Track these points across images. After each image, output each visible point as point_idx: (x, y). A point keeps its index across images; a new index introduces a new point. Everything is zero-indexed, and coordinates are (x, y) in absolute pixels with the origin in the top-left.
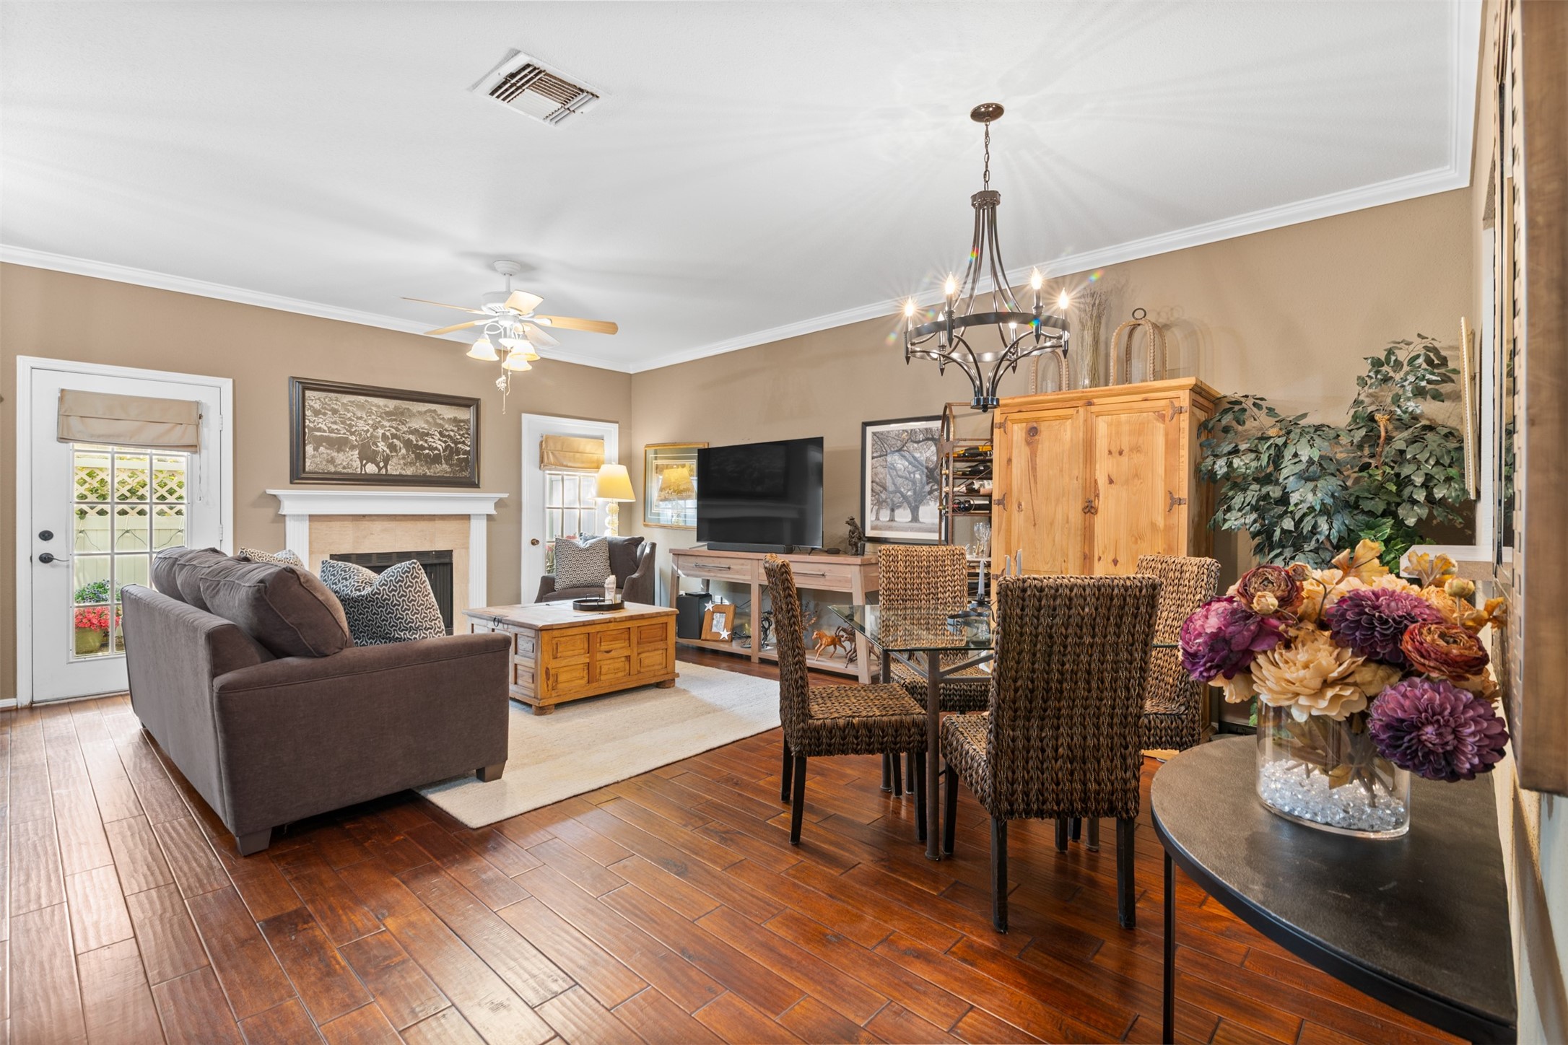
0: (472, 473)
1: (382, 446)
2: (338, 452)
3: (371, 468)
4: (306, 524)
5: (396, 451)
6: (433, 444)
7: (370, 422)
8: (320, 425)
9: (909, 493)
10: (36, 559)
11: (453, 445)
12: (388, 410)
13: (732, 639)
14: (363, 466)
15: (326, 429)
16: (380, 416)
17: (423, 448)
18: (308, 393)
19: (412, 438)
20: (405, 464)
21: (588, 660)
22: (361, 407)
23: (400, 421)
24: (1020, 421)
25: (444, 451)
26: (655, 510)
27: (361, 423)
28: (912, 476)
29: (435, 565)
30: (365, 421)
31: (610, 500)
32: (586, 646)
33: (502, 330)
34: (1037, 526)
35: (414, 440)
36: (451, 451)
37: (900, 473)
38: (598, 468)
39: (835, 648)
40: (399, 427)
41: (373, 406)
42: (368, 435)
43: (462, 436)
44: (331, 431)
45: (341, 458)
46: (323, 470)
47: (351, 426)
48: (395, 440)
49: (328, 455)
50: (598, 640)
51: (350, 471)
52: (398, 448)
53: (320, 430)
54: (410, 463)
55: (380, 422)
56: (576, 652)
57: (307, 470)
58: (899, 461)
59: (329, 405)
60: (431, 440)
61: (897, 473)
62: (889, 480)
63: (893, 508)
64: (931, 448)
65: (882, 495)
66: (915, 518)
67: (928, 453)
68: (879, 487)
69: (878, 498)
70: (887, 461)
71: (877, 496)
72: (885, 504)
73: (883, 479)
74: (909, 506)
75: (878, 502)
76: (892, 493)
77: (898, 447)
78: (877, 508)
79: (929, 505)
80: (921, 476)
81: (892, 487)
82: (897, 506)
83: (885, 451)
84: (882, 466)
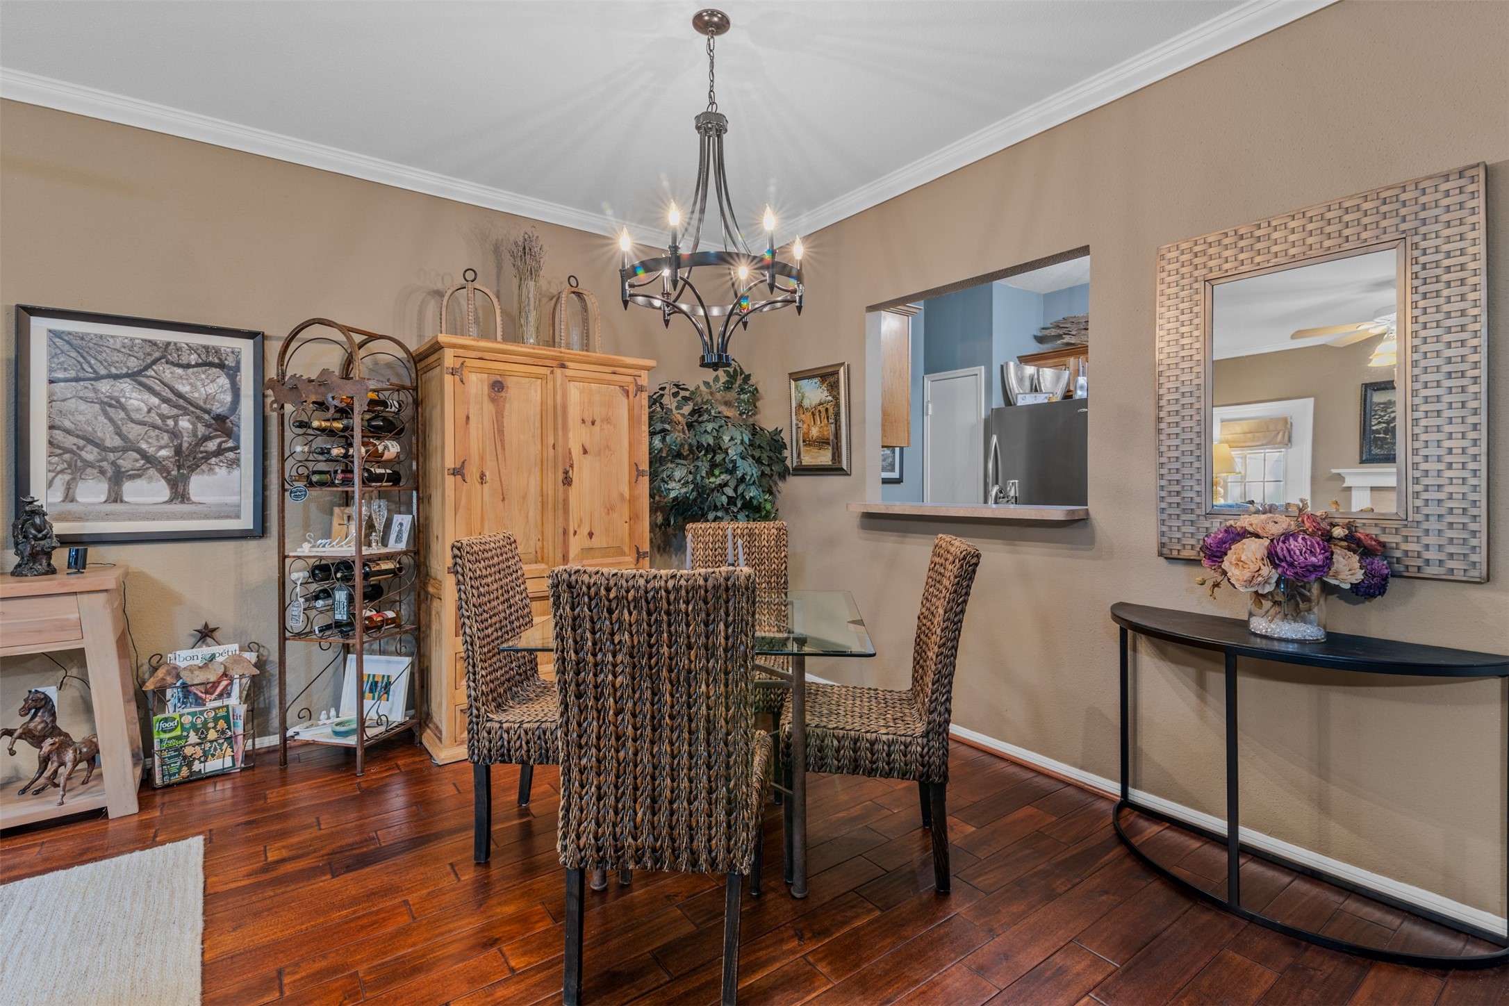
9: (163, 453)
24: (481, 370)
28: (170, 423)
34: (506, 502)
37: (135, 416)
58: (134, 395)
61: (128, 414)
62: (107, 426)
63: (117, 478)
64: (218, 380)
65: (83, 454)
66: (179, 493)
67: (211, 389)
68: (71, 437)
69: (71, 459)
70: (96, 391)
71: (67, 456)
72: (95, 471)
73: (88, 423)
74: (164, 475)
75: (70, 466)
76: (113, 450)
77: (128, 368)
78: (67, 477)
79: (216, 474)
80: (193, 424)
81: (112, 439)
82: (129, 475)
83: (90, 370)
84: (81, 398)
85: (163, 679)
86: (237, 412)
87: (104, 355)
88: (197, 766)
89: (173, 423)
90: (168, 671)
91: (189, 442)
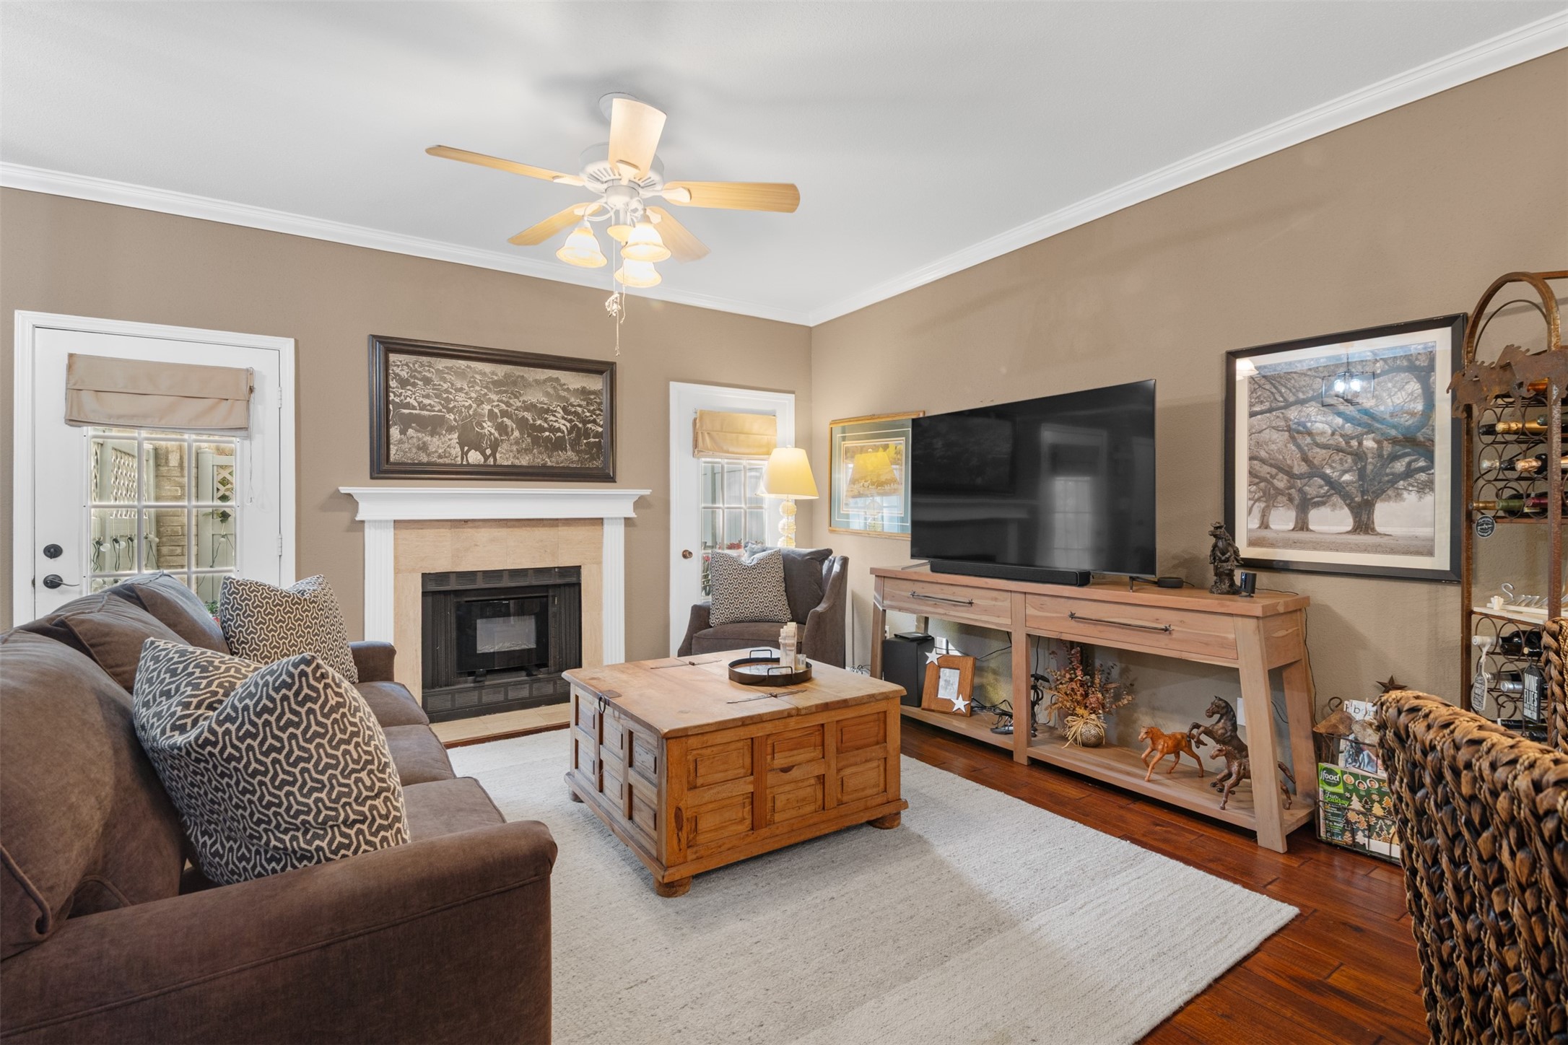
0: (605, 463)
1: (488, 427)
2: (432, 436)
3: (475, 457)
4: (390, 533)
5: (507, 434)
6: (555, 424)
7: (473, 395)
8: (408, 399)
9: (1347, 477)
10: (39, 582)
11: (580, 425)
12: (496, 378)
13: (972, 712)
14: (464, 454)
15: (416, 404)
16: (486, 387)
17: (542, 429)
18: (393, 357)
19: (528, 415)
20: (518, 452)
21: (750, 788)
22: (461, 374)
23: (512, 393)
25: (570, 433)
26: (844, 510)
27: (461, 397)
28: (1354, 443)
29: (559, 586)
30: (466, 393)
31: (784, 496)
32: (748, 761)
33: (612, 213)
35: (530, 418)
36: (579, 433)
37: (1320, 440)
38: (769, 453)
39: (1178, 756)
40: (511, 401)
41: (477, 373)
42: (471, 412)
43: (592, 412)
44: (423, 407)
45: (435, 443)
46: (412, 459)
47: (448, 400)
48: (505, 419)
49: (419, 439)
50: (769, 750)
51: (447, 461)
52: (510, 429)
53: (408, 406)
54: (526, 450)
55: (486, 394)
56: (730, 774)
57: (392, 459)
58: (1319, 418)
59: (420, 372)
60: (552, 418)
61: (1314, 440)
62: (1294, 453)
63: (1304, 506)
64: (1407, 387)
65: (1275, 482)
66: (1363, 525)
67: (1399, 398)
68: (1265, 467)
69: (1266, 487)
70: (1286, 419)
71: (1262, 485)
72: (1285, 499)
73: (1279, 451)
74: (1347, 502)
75: (1264, 493)
76: (1300, 477)
77: (1313, 390)
78: (1263, 505)
79: (1403, 500)
80: (1378, 442)
81: (1299, 465)
82: (1314, 503)
83: (1281, 399)
84: (1273, 428)
85: (1335, 726)
86: (1430, 423)
87: (1293, 381)
88: (1361, 838)
89: (1356, 444)
90: (1341, 718)
91: (1373, 464)
